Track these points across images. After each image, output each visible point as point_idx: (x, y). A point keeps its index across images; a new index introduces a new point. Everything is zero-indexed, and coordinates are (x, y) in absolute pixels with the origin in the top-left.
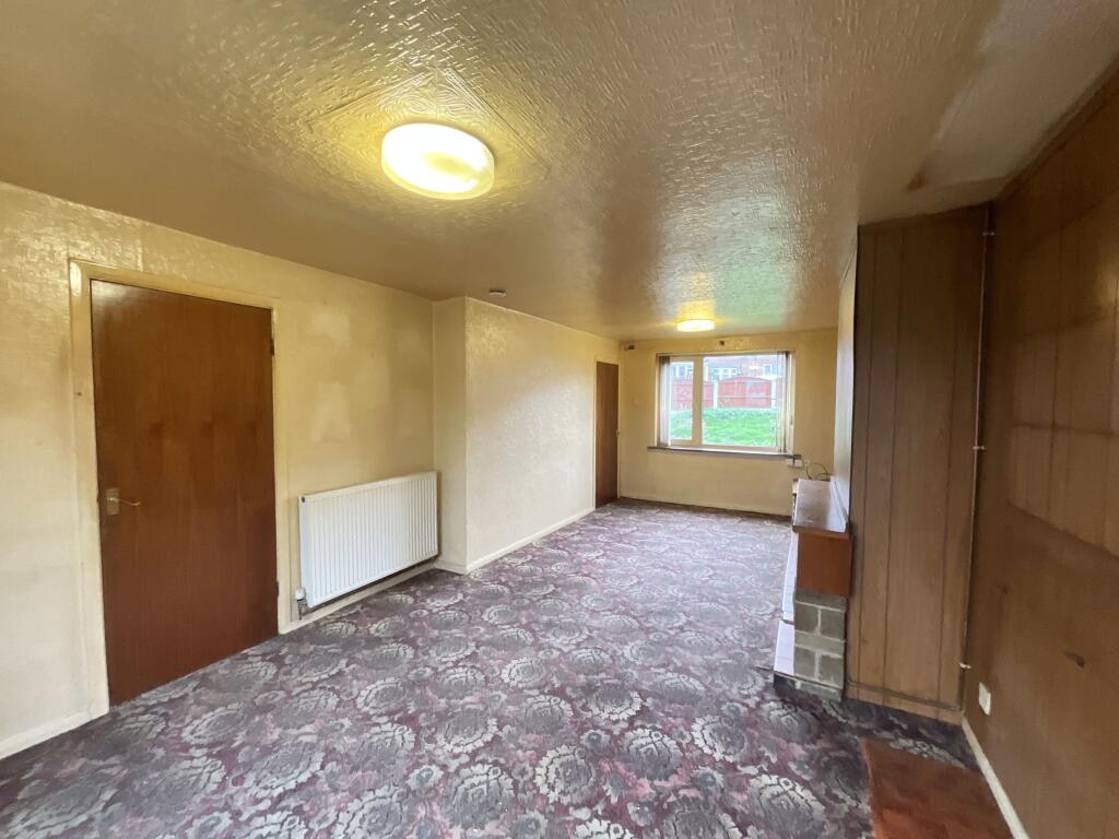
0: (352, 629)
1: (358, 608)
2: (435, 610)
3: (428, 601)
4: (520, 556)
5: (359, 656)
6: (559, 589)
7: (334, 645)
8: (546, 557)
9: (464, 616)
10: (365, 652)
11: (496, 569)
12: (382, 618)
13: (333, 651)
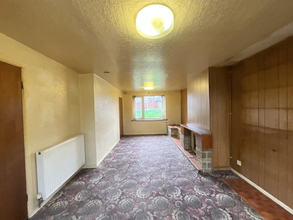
0: (66, 203)
1: (62, 193)
2: (96, 183)
3: (91, 180)
4: (110, 157)
5: (79, 212)
6: (130, 164)
7: (63, 212)
8: (118, 156)
9: (108, 181)
10: (80, 209)
11: (105, 163)
12: (77, 193)
13: (64, 215)
